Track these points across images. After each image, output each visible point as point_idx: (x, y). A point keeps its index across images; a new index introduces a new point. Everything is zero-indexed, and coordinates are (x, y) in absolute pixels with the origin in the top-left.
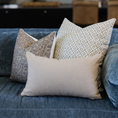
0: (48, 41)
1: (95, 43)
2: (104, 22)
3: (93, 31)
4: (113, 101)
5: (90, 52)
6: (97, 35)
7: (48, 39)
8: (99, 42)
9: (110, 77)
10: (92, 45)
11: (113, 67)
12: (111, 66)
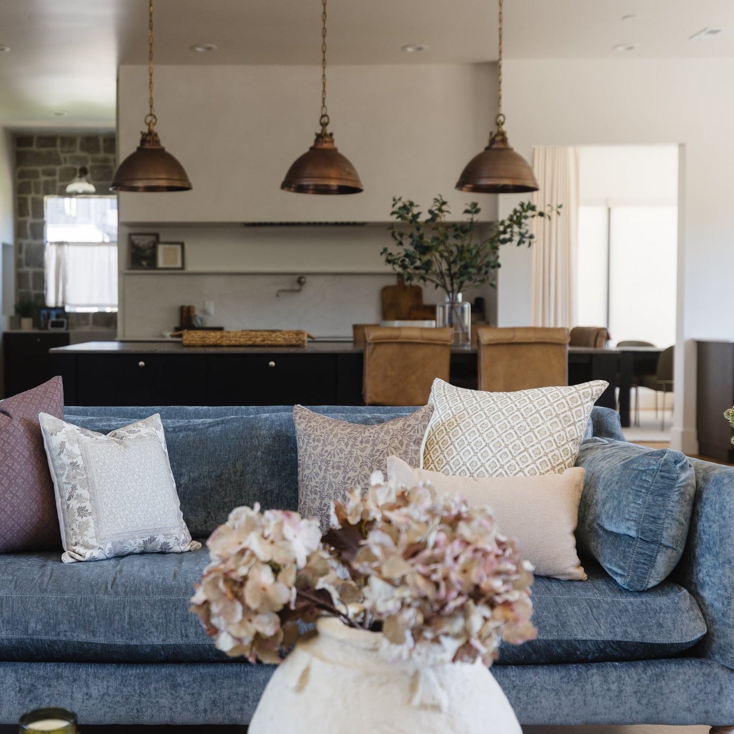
0: (416, 427)
1: (551, 435)
2: (576, 386)
3: (547, 403)
4: (616, 574)
5: (539, 456)
6: (557, 416)
7: (417, 422)
8: (562, 433)
9: (604, 517)
10: (544, 439)
11: (611, 490)
12: (604, 489)
